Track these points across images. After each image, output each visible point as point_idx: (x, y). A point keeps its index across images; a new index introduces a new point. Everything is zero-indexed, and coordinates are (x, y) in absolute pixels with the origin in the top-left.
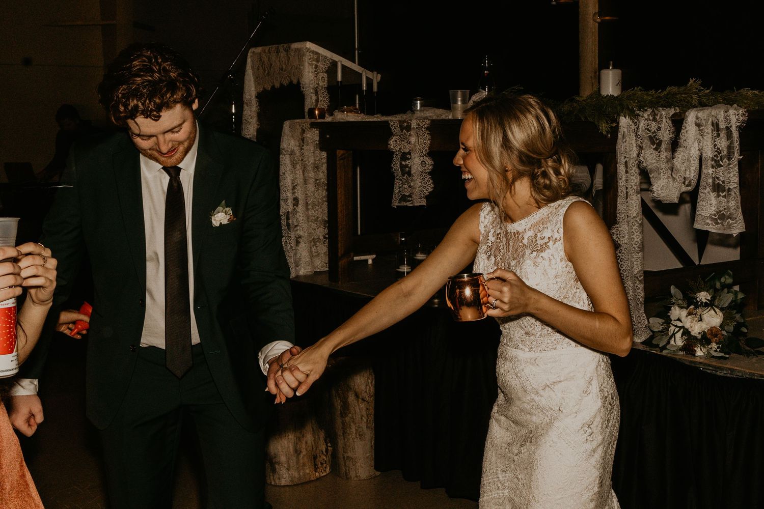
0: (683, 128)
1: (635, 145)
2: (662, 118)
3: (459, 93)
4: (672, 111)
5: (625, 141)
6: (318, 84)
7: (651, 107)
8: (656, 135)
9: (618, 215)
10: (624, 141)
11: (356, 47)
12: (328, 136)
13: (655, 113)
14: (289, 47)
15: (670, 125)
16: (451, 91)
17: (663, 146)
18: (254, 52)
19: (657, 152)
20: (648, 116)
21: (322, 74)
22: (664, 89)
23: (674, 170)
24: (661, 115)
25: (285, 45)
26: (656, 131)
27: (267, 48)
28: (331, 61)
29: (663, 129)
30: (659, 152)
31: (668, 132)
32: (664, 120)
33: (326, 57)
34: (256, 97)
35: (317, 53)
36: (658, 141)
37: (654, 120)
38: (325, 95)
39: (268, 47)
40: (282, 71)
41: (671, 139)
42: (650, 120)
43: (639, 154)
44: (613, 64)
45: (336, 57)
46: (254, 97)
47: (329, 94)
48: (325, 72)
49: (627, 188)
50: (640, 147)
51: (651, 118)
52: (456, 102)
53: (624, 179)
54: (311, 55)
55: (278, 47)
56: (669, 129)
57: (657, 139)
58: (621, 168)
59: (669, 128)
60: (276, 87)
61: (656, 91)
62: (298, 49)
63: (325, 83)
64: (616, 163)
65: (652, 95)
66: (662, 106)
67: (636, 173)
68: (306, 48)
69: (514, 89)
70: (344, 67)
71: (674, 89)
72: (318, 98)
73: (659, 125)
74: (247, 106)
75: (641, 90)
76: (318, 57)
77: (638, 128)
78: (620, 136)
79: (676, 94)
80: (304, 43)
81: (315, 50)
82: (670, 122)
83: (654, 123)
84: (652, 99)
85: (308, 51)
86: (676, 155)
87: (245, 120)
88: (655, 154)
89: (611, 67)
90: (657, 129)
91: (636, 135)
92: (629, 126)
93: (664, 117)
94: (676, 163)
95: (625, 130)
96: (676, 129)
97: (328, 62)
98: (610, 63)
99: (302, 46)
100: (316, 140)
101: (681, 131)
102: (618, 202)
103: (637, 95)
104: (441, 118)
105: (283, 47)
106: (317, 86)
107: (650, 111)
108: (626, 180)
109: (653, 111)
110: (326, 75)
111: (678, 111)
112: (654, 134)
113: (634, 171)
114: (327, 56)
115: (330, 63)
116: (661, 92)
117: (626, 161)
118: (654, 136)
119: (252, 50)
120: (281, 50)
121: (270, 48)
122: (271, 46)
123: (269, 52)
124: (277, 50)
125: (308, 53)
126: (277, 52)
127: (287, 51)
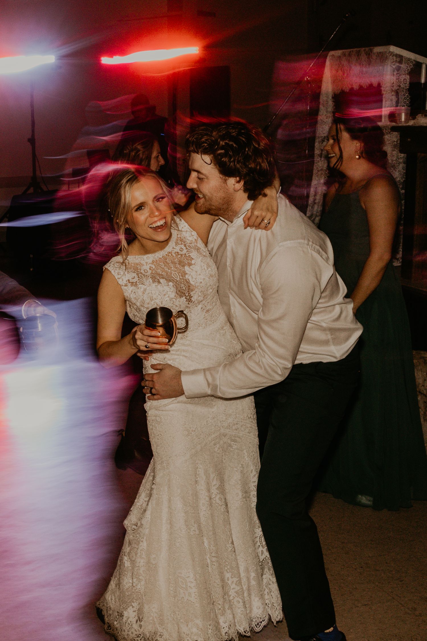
6: (400, 86)
12: (409, 140)
14: (371, 51)
18: (333, 55)
21: (404, 76)
25: (367, 49)
27: (347, 51)
28: (414, 62)
34: (333, 98)
35: (401, 57)
38: (406, 96)
39: (349, 50)
40: (362, 74)
45: (420, 59)
46: (330, 98)
47: (410, 96)
48: (407, 74)
54: (395, 57)
55: (360, 51)
60: (355, 89)
62: (380, 53)
63: (407, 85)
68: (390, 52)
72: (398, 99)
74: (323, 107)
76: (400, 58)
80: (388, 47)
81: (398, 53)
85: (391, 55)
87: (321, 119)
97: (411, 64)
99: (386, 50)
100: (394, 141)
105: (365, 50)
106: (398, 88)
110: (408, 77)
114: (410, 58)
115: (414, 65)
119: (332, 53)
120: (363, 53)
121: (351, 51)
122: (352, 50)
123: (350, 55)
124: (358, 54)
125: (391, 56)
126: (358, 56)
127: (369, 54)
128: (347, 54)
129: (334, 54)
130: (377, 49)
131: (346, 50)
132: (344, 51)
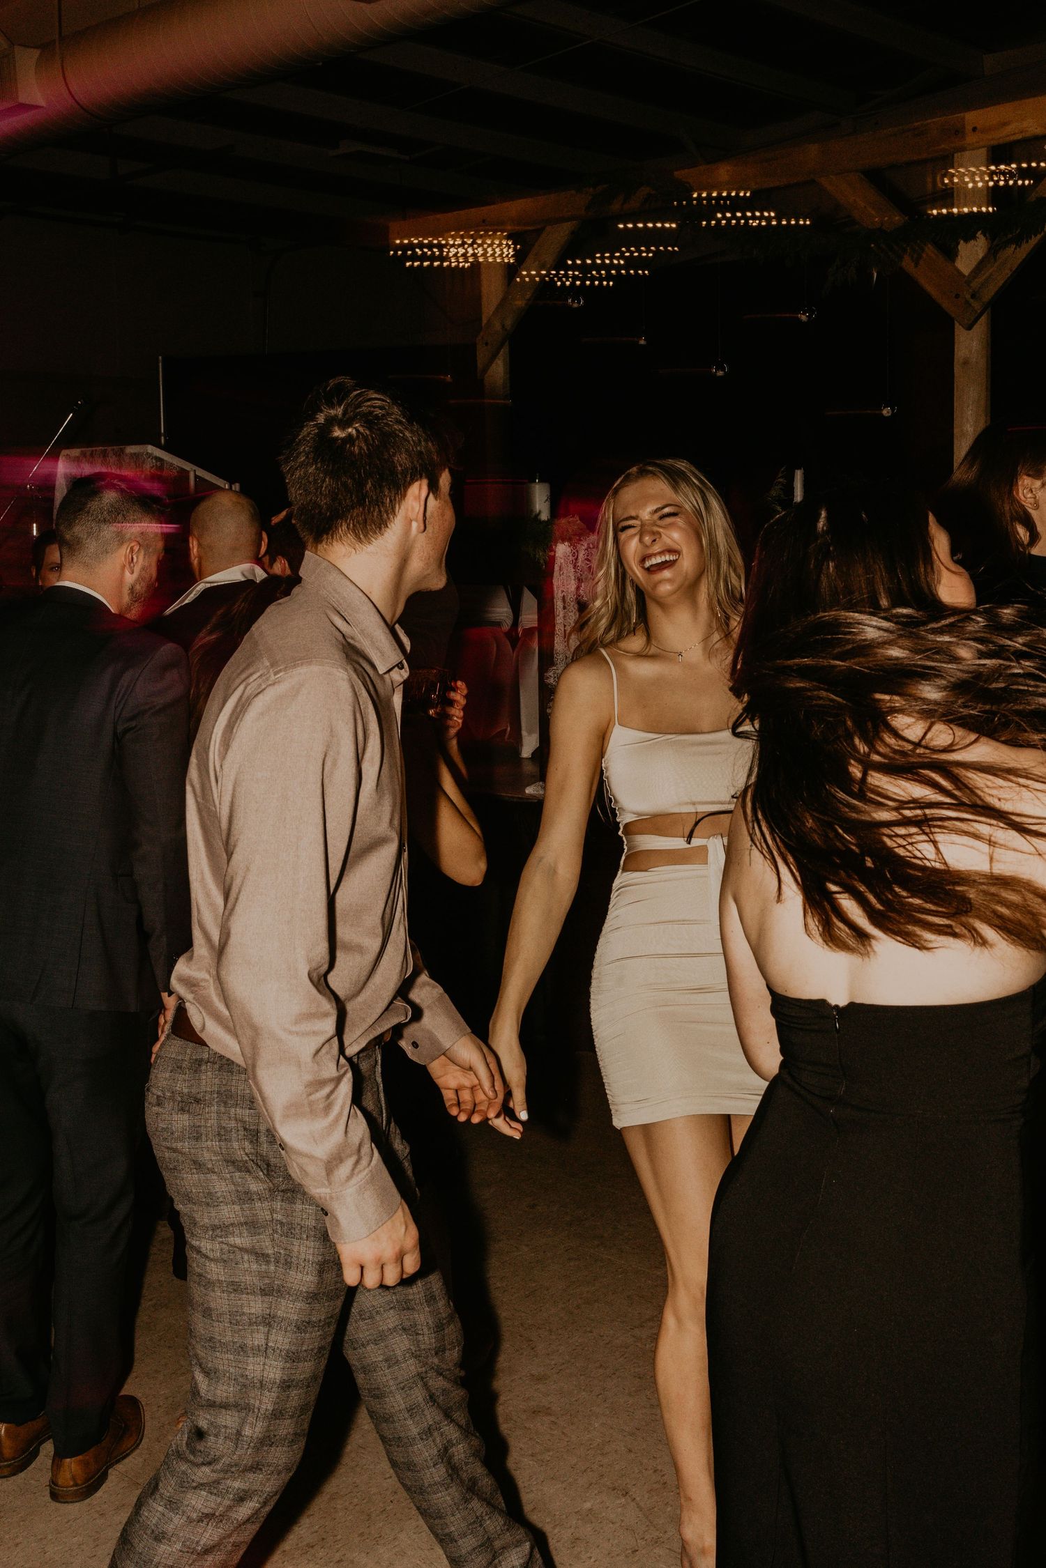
1: (573, 578)
5: (563, 573)
9: (555, 656)
10: (561, 573)
11: (162, 431)
14: (122, 451)
18: (67, 455)
25: (115, 448)
33: (172, 464)
35: (162, 460)
43: (578, 588)
45: (187, 466)
49: (565, 626)
50: (579, 580)
53: (561, 615)
54: (154, 461)
55: (105, 450)
58: (559, 604)
62: (135, 454)
64: (553, 598)
67: (575, 608)
68: (147, 453)
70: (196, 477)
76: (162, 464)
77: (576, 559)
78: (556, 568)
80: (143, 446)
81: (158, 455)
85: (148, 456)
89: (537, 481)
91: (575, 567)
92: (566, 557)
95: (562, 561)
98: (538, 476)
99: (141, 451)
102: (555, 642)
105: (113, 450)
108: (564, 617)
113: (573, 607)
115: (178, 472)
117: (564, 596)
119: (64, 452)
120: (111, 454)
121: (92, 451)
122: (94, 449)
123: (92, 455)
124: (104, 455)
125: (149, 459)
126: (104, 456)
127: (120, 455)
128: (88, 454)
129: (69, 453)
130: (131, 449)
131: (87, 449)
132: (83, 449)
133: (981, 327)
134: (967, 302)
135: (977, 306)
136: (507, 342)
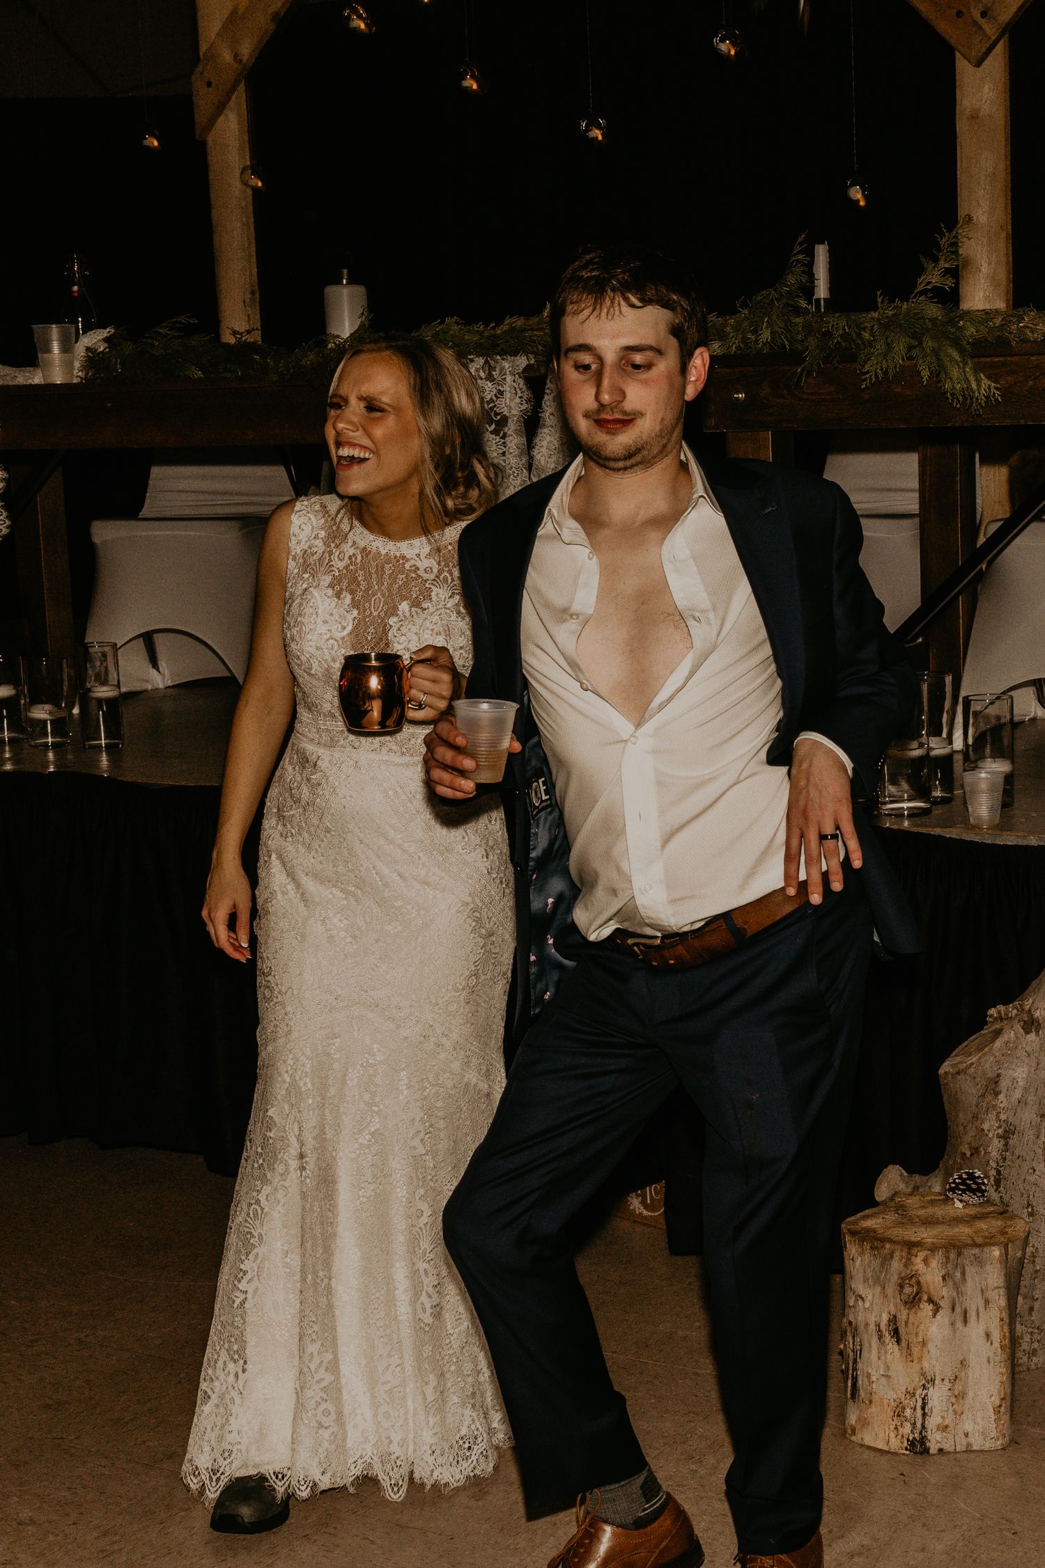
0: (547, 391)
2: (505, 374)
3: (55, 331)
4: (522, 362)
7: (482, 355)
8: (495, 406)
13: (490, 366)
15: (521, 386)
16: (37, 328)
17: (511, 428)
19: (498, 437)
20: (477, 370)
22: (499, 322)
23: (533, 468)
24: (502, 369)
26: (494, 398)
29: (507, 395)
30: (504, 437)
31: (518, 400)
32: (509, 378)
36: (499, 417)
37: (490, 378)
41: (525, 412)
42: (481, 379)
44: (349, 274)
51: (482, 375)
52: (48, 350)
56: (519, 394)
57: (496, 414)
59: (519, 392)
61: (487, 324)
65: (481, 333)
66: (503, 353)
69: (176, 322)
71: (519, 322)
73: (500, 388)
75: (458, 324)
79: (523, 330)
82: (521, 382)
83: (490, 385)
84: (480, 339)
86: (537, 440)
88: (494, 442)
89: (345, 282)
90: (495, 395)
93: (508, 373)
94: (538, 457)
96: (533, 393)
98: (342, 273)
101: (543, 397)
103: (452, 332)
104: (17, 383)
107: (481, 361)
109: (486, 362)
111: (532, 362)
112: (492, 405)
116: (494, 328)
118: (492, 409)
133: (997, 63)
134: (975, 23)
135: (991, 29)
136: (243, 82)
